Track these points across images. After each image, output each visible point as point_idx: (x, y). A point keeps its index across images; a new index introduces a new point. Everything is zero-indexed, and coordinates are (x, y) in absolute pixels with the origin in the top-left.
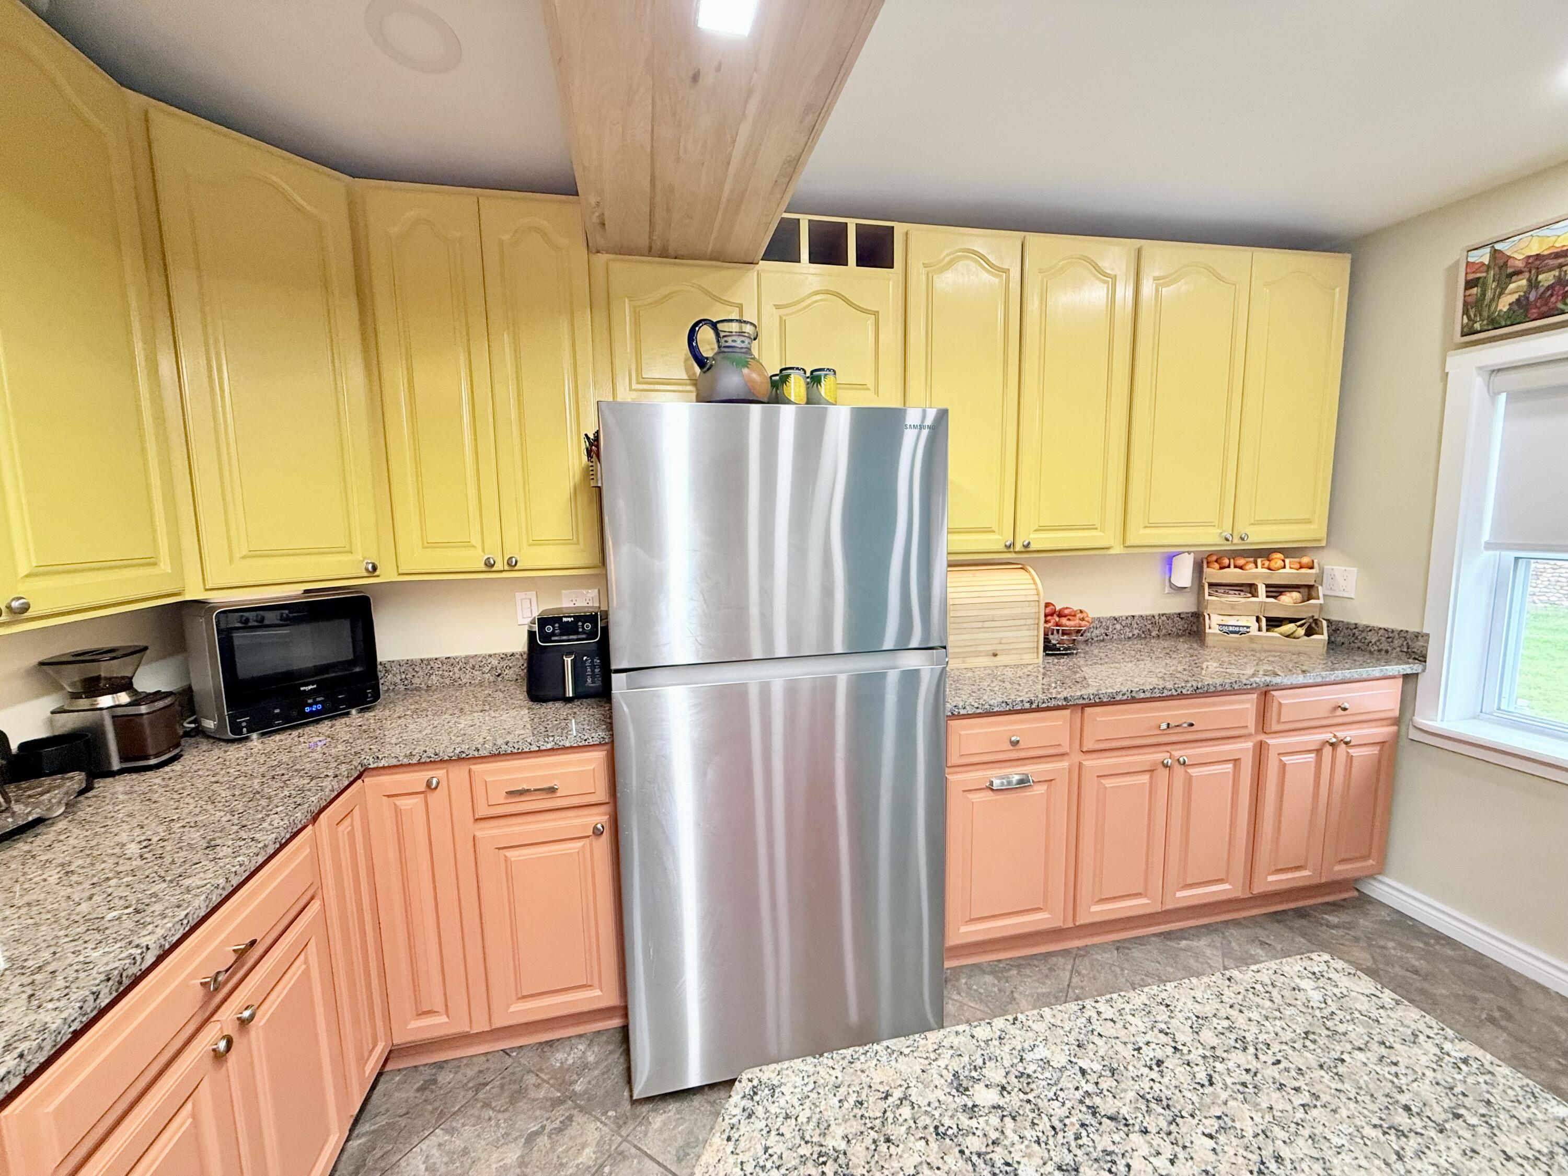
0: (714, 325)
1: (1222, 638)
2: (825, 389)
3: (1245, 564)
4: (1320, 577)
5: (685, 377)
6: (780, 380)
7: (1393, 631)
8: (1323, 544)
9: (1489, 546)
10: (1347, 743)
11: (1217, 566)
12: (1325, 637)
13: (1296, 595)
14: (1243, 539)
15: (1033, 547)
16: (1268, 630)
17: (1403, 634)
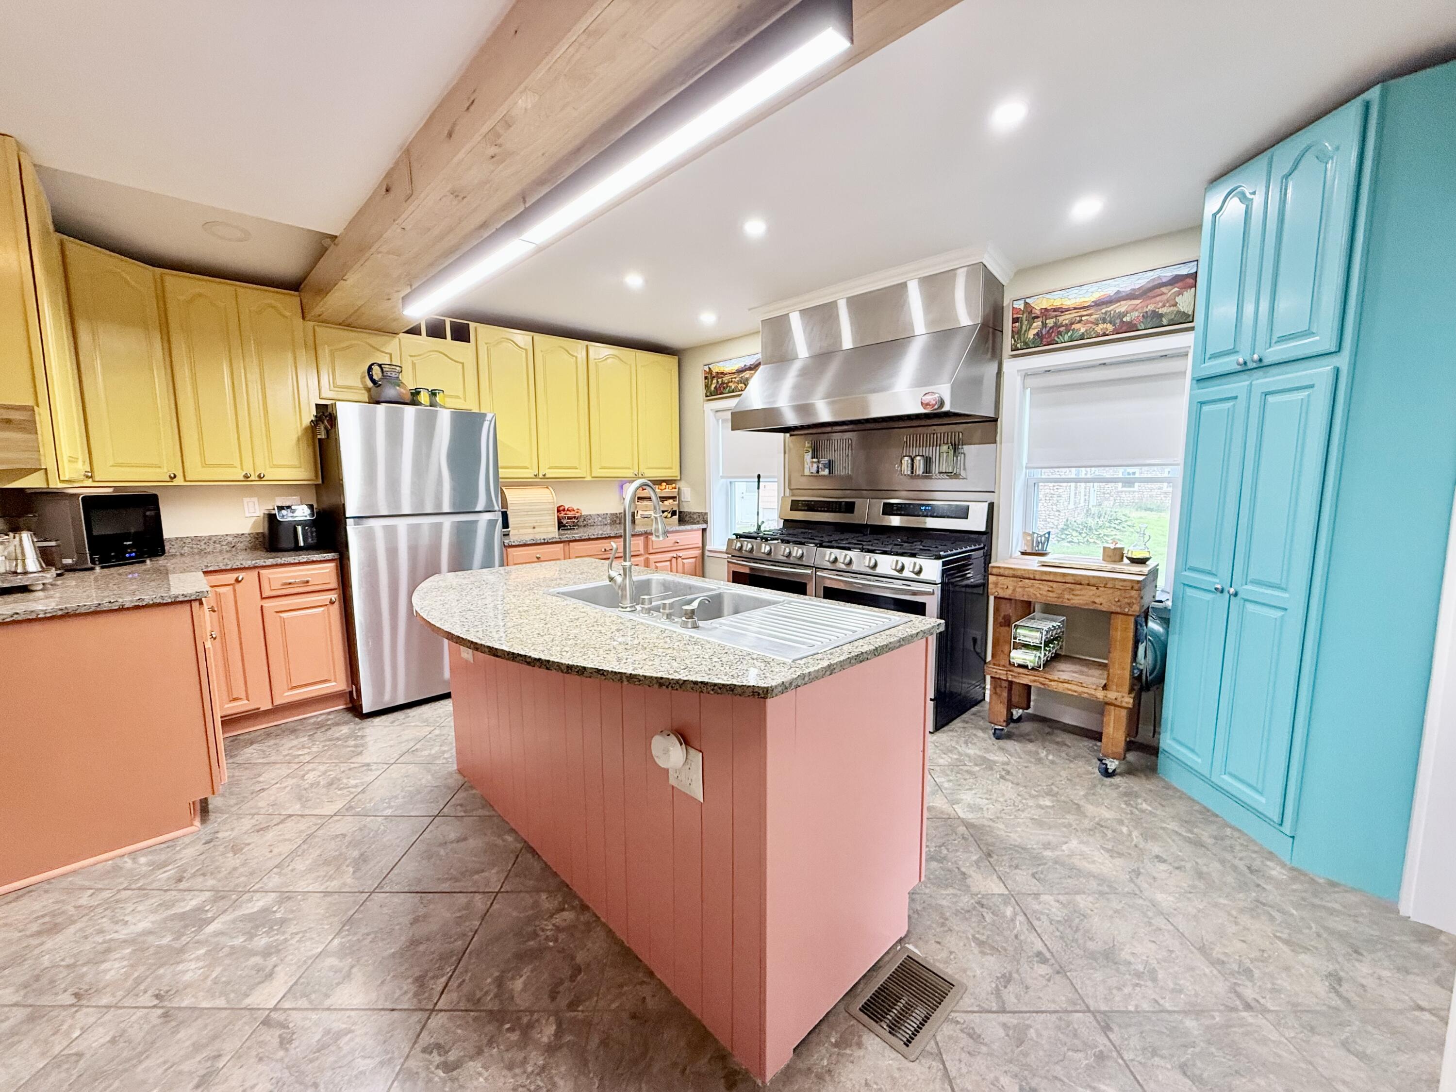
0: (380, 366)
2: (439, 398)
4: (678, 493)
5: (361, 386)
6: (416, 393)
8: (679, 479)
9: (722, 477)
12: (678, 517)
13: (670, 501)
15: (547, 476)
17: (701, 513)
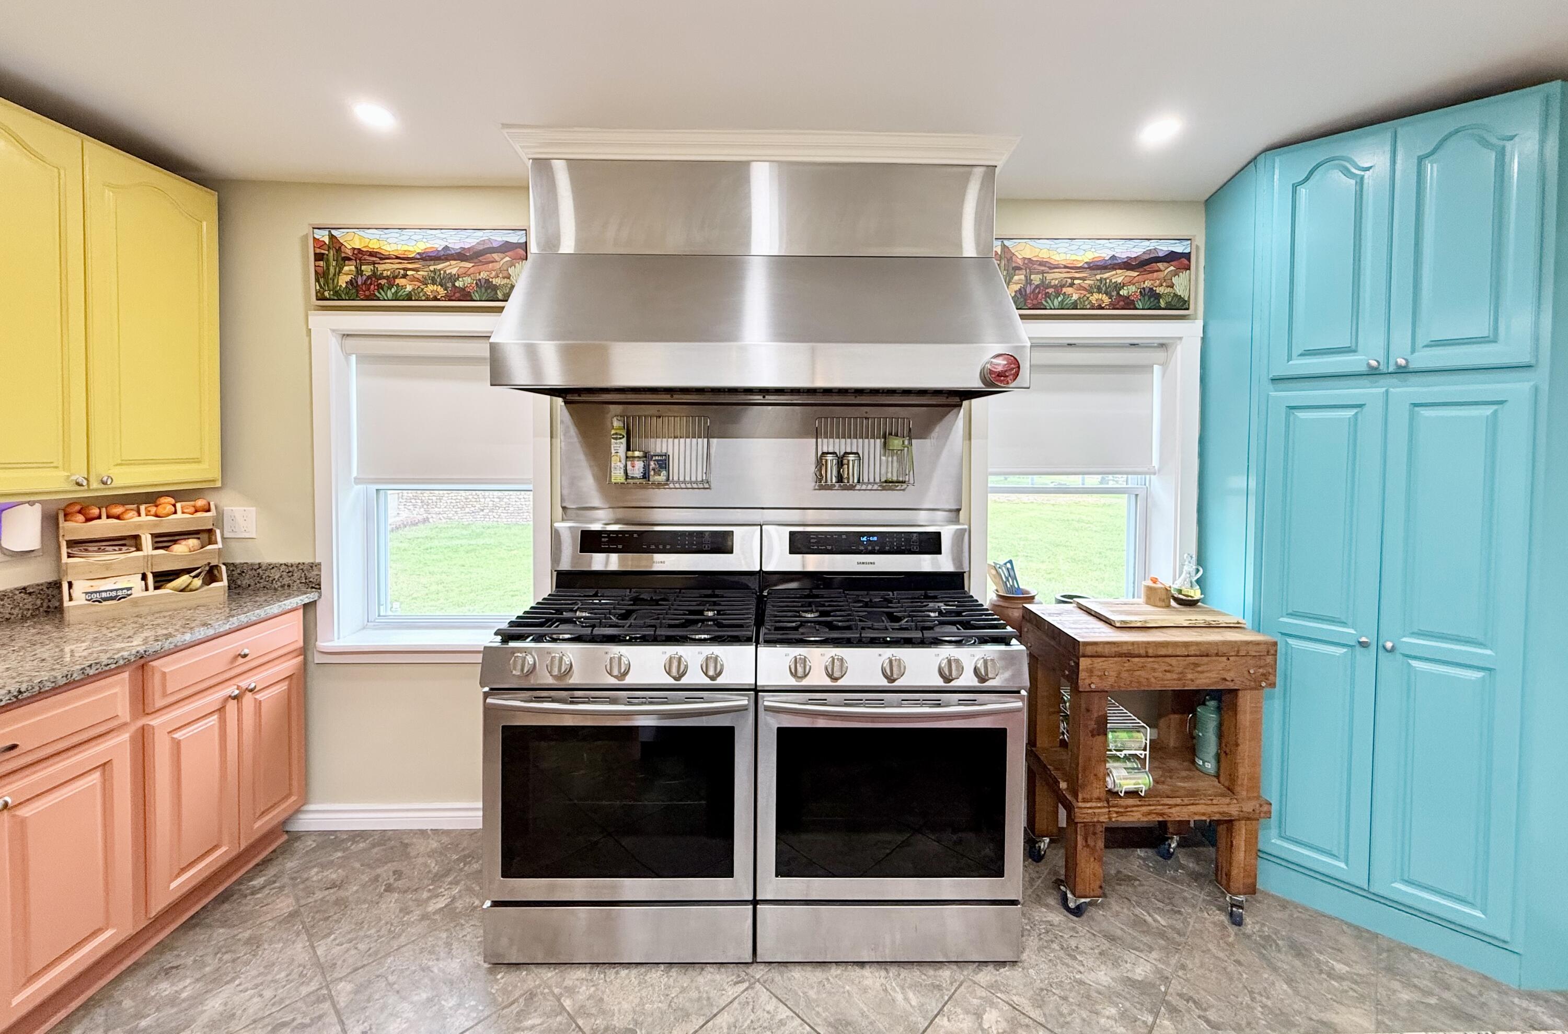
1: (93, 609)
3: (122, 513)
4: (219, 520)
7: (292, 566)
8: (219, 484)
9: (358, 481)
10: (251, 691)
11: (81, 518)
12: (225, 583)
13: (193, 542)
14: (104, 483)
16: (156, 588)
17: (301, 567)
